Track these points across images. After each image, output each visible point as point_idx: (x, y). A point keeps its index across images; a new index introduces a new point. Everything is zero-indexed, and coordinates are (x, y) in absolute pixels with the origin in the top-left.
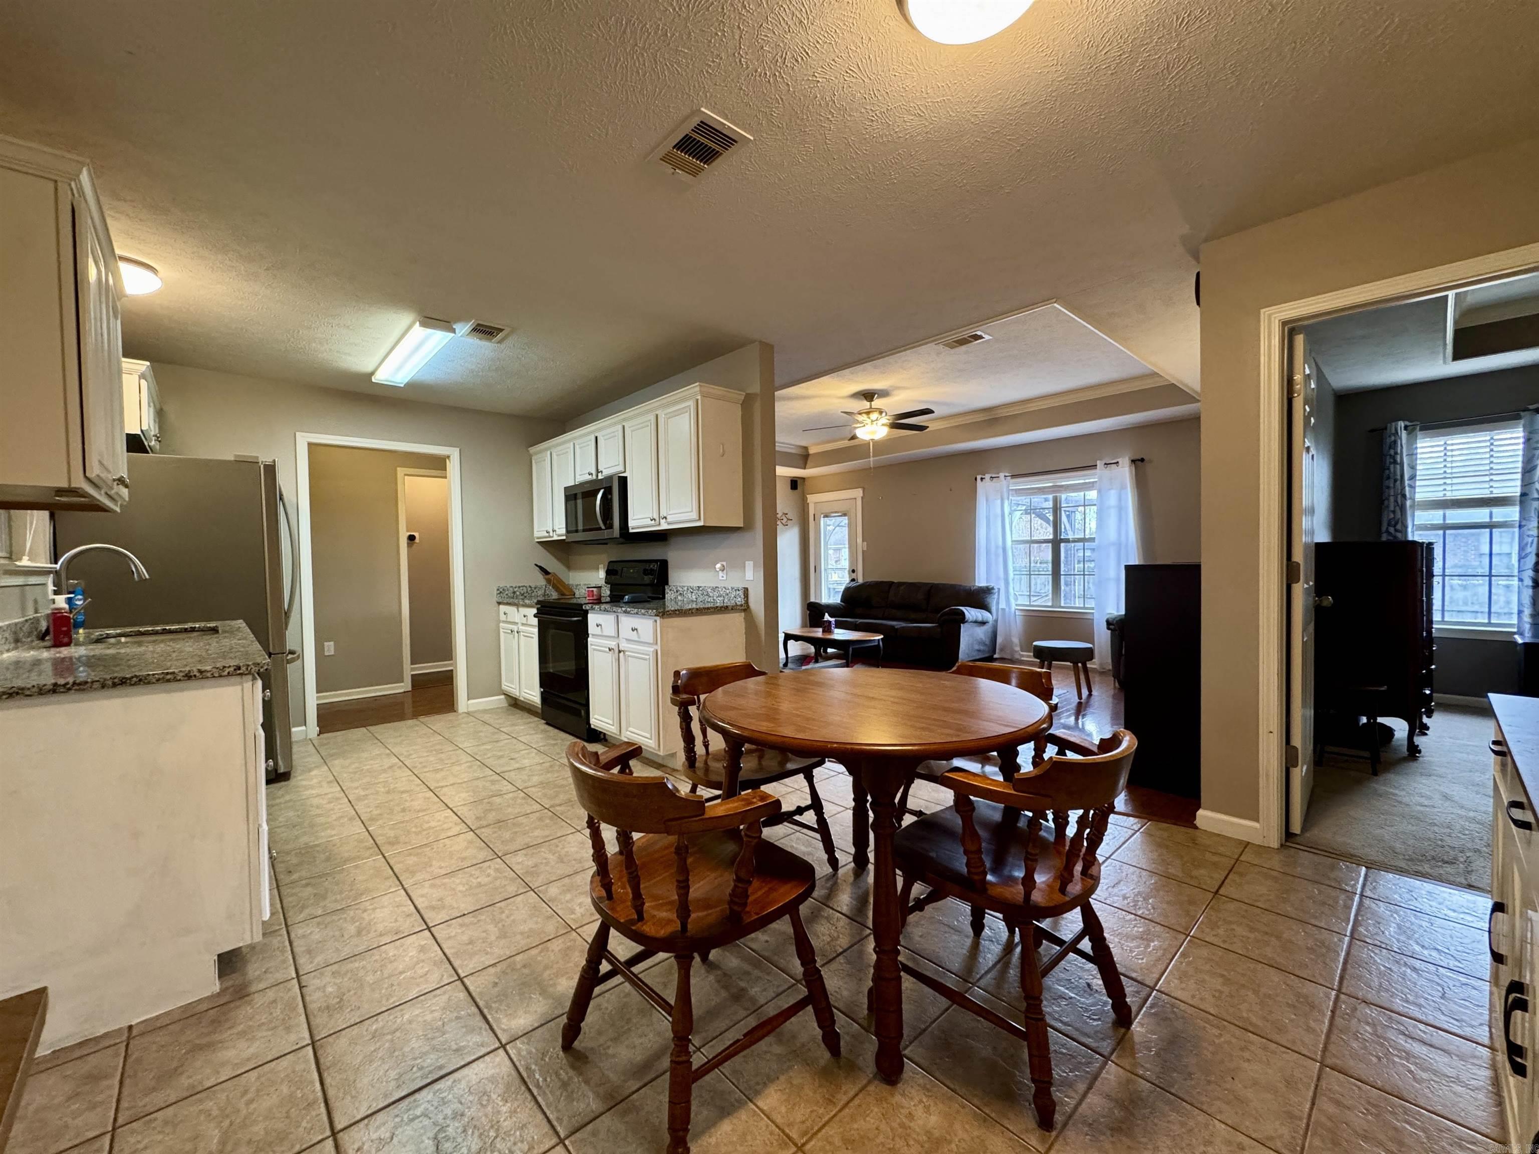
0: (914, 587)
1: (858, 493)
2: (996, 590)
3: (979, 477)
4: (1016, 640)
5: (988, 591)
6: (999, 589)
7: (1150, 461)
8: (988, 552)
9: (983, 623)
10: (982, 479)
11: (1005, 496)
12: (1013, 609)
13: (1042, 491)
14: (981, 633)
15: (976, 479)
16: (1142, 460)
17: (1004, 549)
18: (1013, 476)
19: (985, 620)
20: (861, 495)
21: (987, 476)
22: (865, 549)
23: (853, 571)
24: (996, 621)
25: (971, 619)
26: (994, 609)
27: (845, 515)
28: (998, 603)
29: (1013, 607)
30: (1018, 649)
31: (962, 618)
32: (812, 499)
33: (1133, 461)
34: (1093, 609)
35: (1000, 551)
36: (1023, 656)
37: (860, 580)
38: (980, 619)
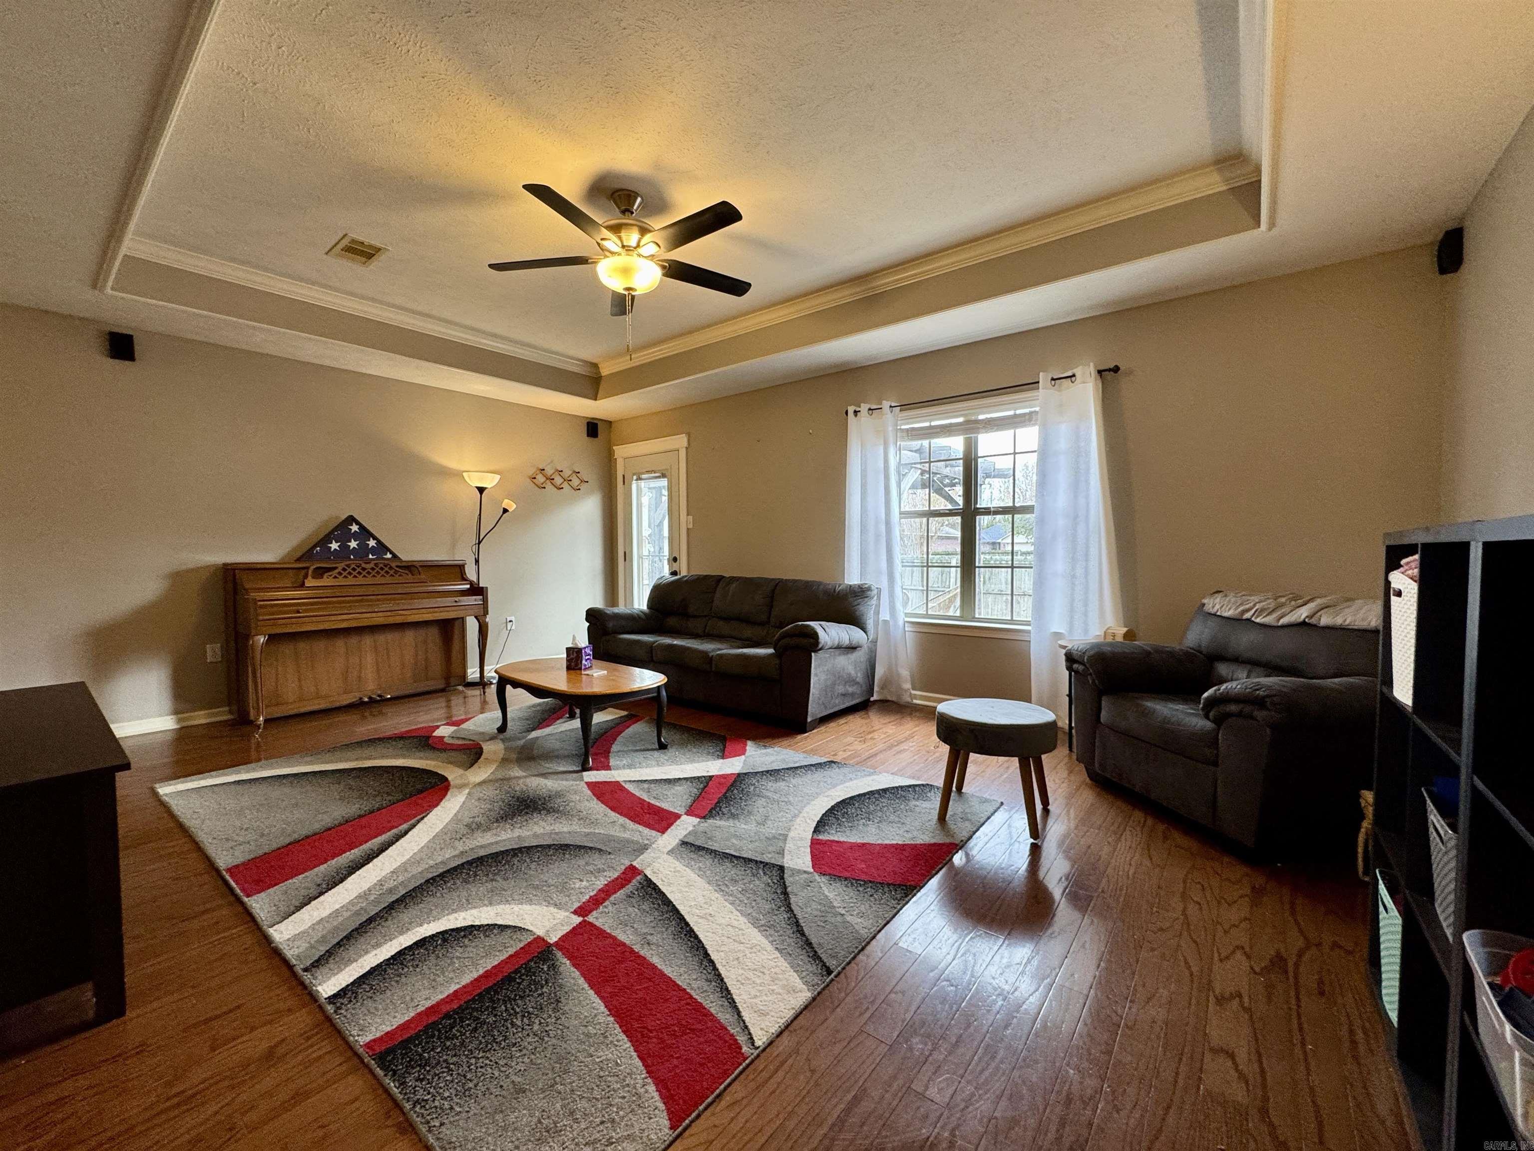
0: (750, 584)
1: (680, 441)
2: (875, 592)
3: (851, 409)
4: (905, 673)
5: (861, 592)
6: (879, 590)
7: (1130, 372)
8: (864, 530)
9: (852, 648)
10: (856, 412)
11: (891, 439)
12: (901, 623)
13: (947, 430)
14: (849, 665)
15: (847, 413)
16: (1116, 369)
17: (888, 523)
18: (904, 407)
19: (854, 643)
20: (685, 444)
21: (864, 408)
22: (691, 526)
23: (675, 560)
24: (875, 642)
25: (830, 644)
26: (870, 624)
27: (664, 476)
28: (877, 613)
29: (901, 618)
30: (907, 686)
31: (811, 643)
32: (621, 452)
33: (1100, 372)
34: (1028, 623)
35: (883, 527)
36: (915, 697)
37: (684, 573)
38: (846, 642)
